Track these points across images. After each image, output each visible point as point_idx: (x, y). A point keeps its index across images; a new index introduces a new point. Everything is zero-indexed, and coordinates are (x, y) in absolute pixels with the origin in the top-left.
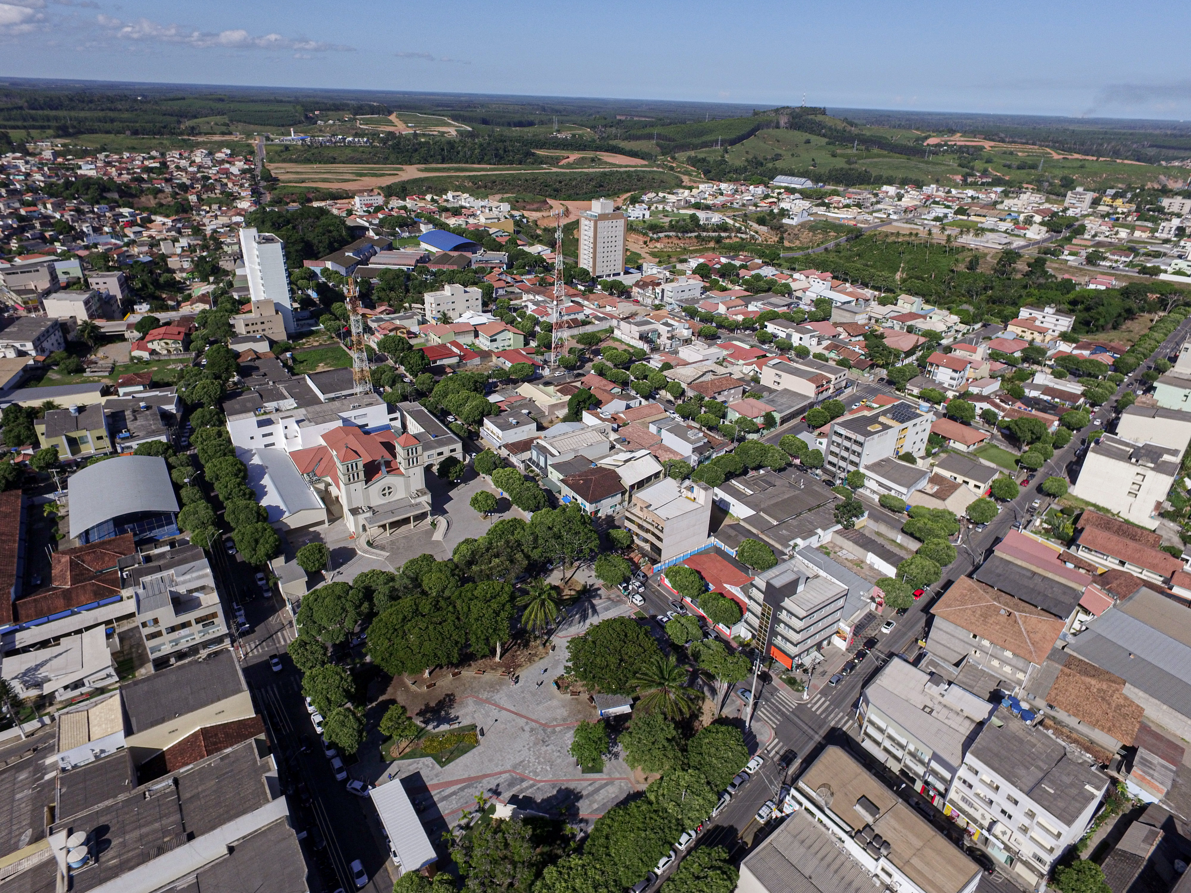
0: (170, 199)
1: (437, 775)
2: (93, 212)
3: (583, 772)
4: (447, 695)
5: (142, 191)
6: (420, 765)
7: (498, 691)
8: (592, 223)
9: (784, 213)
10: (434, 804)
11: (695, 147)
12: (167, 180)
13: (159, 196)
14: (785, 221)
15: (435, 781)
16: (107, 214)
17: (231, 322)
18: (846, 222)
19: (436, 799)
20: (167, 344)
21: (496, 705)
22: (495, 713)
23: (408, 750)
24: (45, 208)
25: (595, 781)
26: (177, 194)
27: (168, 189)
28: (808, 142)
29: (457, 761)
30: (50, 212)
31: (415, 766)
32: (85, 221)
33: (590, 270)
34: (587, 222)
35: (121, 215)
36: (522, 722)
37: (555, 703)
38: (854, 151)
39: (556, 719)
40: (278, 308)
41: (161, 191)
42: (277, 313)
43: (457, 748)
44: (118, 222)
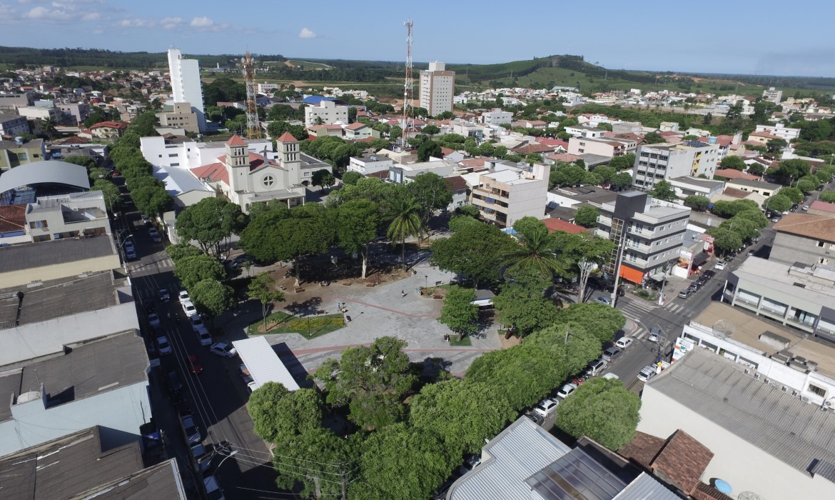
0: (129, 92)
1: (303, 345)
2: (72, 92)
3: (451, 345)
4: (314, 298)
5: (109, 87)
6: (286, 338)
7: (364, 295)
8: (430, 78)
9: (562, 100)
10: (299, 364)
11: (495, 77)
12: (127, 80)
13: (121, 89)
14: (564, 104)
15: (301, 348)
16: (82, 94)
17: (157, 115)
18: (608, 105)
19: (300, 360)
20: (106, 130)
21: (363, 303)
22: (362, 308)
23: (275, 328)
24: (39, 89)
25: (465, 351)
26: (134, 89)
27: (127, 85)
28: (573, 75)
29: (324, 336)
30: (41, 92)
31: (282, 338)
32: (66, 97)
33: (428, 109)
34: (426, 78)
35: (92, 95)
36: (389, 313)
37: (419, 302)
38: (605, 80)
39: (421, 312)
40: (194, 110)
41: (123, 87)
42: (193, 112)
43: (325, 328)
44: (89, 99)
